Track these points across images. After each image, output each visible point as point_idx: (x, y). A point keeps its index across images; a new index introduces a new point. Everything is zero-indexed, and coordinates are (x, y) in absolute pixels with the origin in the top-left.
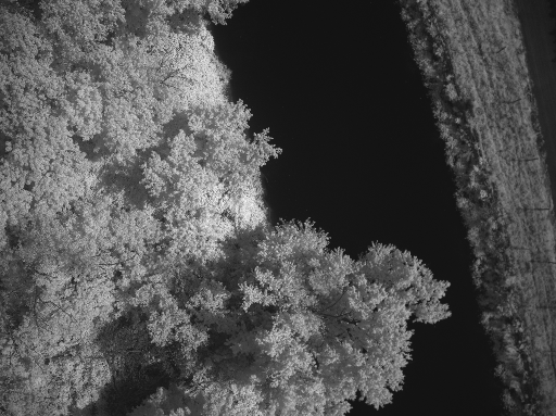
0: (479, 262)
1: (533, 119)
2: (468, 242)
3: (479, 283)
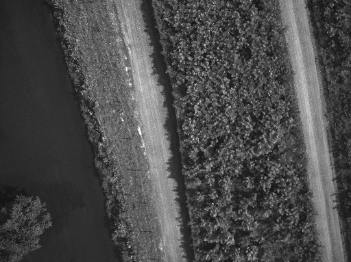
0: (110, 202)
2: (103, 189)
3: (110, 215)
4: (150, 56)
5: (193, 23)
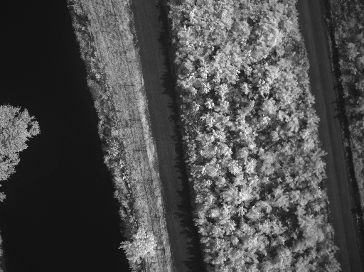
1: (131, 26)
3: (102, 136)
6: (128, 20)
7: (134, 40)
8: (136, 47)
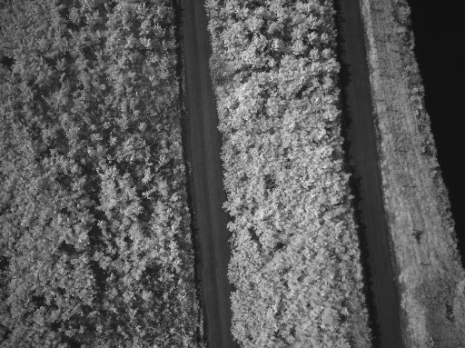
1: (380, 138)
2: (417, 61)
3: (412, 34)
4: (362, 199)
5: (322, 223)
6: (383, 144)
7: (377, 123)
8: (376, 116)
